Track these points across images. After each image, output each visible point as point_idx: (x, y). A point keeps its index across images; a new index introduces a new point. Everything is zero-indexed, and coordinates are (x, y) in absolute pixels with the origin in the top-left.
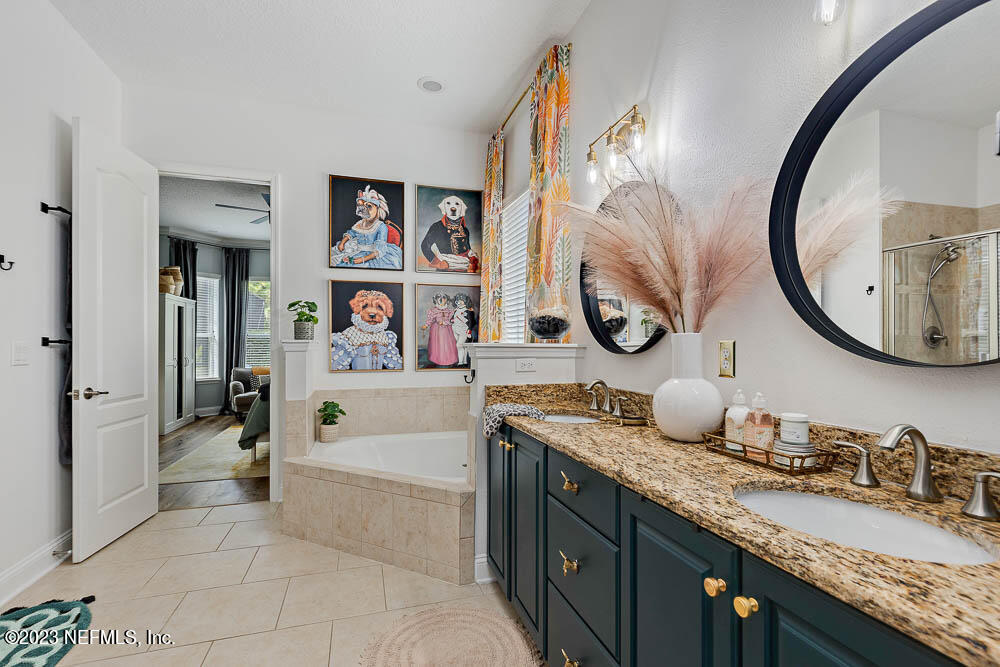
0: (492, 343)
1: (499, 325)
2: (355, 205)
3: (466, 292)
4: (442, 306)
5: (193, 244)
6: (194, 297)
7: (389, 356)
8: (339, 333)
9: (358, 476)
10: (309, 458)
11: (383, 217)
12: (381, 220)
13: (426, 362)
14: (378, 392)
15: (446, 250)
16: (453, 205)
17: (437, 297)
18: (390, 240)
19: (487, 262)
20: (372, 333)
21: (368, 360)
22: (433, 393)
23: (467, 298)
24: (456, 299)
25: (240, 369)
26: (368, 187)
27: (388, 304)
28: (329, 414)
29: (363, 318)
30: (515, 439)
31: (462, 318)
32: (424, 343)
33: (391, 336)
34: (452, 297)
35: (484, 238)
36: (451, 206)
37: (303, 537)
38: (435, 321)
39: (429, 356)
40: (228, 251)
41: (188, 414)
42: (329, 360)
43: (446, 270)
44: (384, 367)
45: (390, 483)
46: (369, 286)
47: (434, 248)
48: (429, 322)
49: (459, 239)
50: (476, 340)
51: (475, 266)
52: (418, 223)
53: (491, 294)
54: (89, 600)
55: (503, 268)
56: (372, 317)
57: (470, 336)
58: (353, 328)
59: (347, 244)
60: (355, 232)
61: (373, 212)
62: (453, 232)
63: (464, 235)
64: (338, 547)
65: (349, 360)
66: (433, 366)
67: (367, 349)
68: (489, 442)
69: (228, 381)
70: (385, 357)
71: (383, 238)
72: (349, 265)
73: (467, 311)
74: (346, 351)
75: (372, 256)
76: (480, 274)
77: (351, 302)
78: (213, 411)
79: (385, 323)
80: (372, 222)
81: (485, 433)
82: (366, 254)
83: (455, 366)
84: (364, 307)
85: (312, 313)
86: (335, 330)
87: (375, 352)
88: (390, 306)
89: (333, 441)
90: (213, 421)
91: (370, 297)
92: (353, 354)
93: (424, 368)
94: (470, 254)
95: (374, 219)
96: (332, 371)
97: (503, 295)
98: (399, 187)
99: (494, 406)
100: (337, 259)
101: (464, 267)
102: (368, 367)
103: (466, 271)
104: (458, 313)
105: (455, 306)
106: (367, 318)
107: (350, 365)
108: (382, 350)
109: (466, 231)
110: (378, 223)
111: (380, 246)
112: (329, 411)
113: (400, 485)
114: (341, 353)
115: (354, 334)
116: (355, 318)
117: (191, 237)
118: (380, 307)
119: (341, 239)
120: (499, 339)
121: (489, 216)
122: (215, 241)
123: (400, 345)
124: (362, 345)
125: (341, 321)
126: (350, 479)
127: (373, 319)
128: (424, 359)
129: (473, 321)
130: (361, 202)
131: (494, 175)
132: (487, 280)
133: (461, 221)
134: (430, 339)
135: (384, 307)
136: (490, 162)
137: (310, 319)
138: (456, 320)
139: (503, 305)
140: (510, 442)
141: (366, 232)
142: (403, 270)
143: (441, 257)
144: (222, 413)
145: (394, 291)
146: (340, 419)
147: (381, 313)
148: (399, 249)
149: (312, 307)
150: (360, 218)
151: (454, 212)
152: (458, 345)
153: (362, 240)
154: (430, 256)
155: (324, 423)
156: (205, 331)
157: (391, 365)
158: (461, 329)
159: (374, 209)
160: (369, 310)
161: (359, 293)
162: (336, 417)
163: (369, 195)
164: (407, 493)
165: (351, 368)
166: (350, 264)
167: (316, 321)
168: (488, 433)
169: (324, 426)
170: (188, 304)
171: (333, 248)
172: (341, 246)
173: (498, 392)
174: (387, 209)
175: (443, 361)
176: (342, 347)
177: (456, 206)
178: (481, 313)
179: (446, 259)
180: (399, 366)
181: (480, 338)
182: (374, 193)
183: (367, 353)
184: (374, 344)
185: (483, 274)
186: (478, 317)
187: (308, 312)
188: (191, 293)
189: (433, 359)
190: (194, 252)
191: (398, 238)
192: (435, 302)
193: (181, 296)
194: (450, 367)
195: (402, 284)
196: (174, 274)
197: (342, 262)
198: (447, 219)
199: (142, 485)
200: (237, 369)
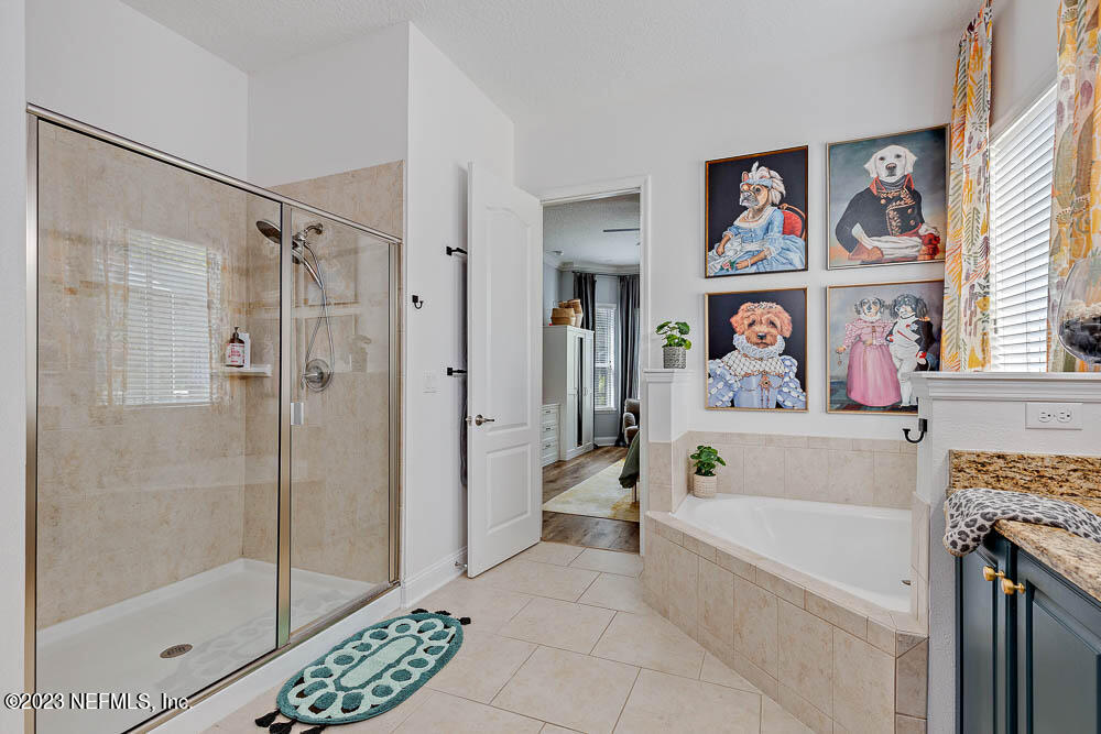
0: (968, 371)
1: (984, 342)
2: (738, 192)
3: (916, 292)
4: (871, 316)
5: (593, 275)
6: (593, 329)
7: (786, 390)
8: (718, 360)
9: (729, 556)
10: (675, 516)
11: (777, 201)
12: (773, 205)
13: (844, 399)
14: (769, 440)
15: (878, 230)
16: (891, 160)
17: (862, 304)
18: (787, 230)
19: (957, 238)
20: (761, 359)
21: (756, 395)
22: (856, 446)
23: (917, 301)
24: (896, 303)
25: (632, 400)
26: (756, 164)
27: (784, 319)
28: (704, 463)
29: (748, 339)
30: (1025, 569)
31: (908, 332)
32: (841, 372)
33: (788, 363)
34: (889, 302)
35: (950, 199)
36: (886, 163)
37: (665, 614)
38: (859, 339)
39: (849, 391)
40: (622, 278)
41: (587, 443)
42: (706, 395)
43: (880, 261)
44: (778, 406)
45: (775, 579)
46: (757, 297)
47: (857, 231)
48: (849, 342)
49: (901, 212)
50: (936, 368)
51: (934, 247)
52: (829, 200)
53: (965, 292)
54: (466, 621)
55: (992, 244)
56: (761, 338)
57: (923, 362)
58: (735, 353)
59: (728, 245)
60: (738, 228)
61: (762, 198)
62: (889, 201)
63: (910, 202)
64: (705, 645)
65: (731, 394)
66: (857, 407)
67: (754, 381)
68: (960, 562)
69: (622, 412)
70: (780, 392)
71: (776, 229)
72: (731, 272)
73: (916, 322)
74: (726, 383)
75: (762, 255)
76: (943, 261)
77: (733, 320)
78: (609, 441)
79: (780, 345)
80: (760, 210)
81: (947, 543)
82: (753, 254)
83: (895, 408)
84: (750, 325)
85: (683, 336)
86: (712, 357)
87: (766, 385)
88: (786, 321)
89: (709, 497)
90: (608, 452)
91: (758, 311)
92: (736, 386)
93: (838, 409)
94: (923, 230)
95: (764, 205)
96: (710, 408)
97: (992, 289)
98: (801, 154)
99: (970, 493)
100: (716, 265)
101: (911, 252)
102: (756, 403)
103: (915, 259)
104: (901, 324)
105: (895, 315)
106: (755, 339)
107: (732, 401)
108: (775, 382)
109: (916, 196)
110: (769, 210)
111: (773, 241)
112: (703, 458)
113: (789, 587)
114: (721, 385)
115: (737, 361)
116: (738, 340)
117: (590, 269)
118: (773, 324)
119: (720, 240)
120: (983, 366)
121: (962, 161)
122: (611, 271)
123: (801, 376)
124: (747, 375)
125: (720, 345)
126: (719, 558)
127: (762, 340)
128: (841, 395)
129: (930, 337)
130: (746, 187)
131: (972, 88)
132: (956, 270)
133: (907, 183)
134: (850, 367)
135: (778, 323)
136: (962, 70)
137: (682, 343)
138: (896, 337)
139: (992, 307)
140: (1012, 575)
141: (752, 225)
142: (806, 269)
143: (868, 242)
144: (617, 444)
145: (792, 301)
146: (718, 469)
147: (773, 331)
148: (801, 242)
149: (684, 328)
150: (745, 208)
151: (891, 169)
152: (899, 376)
153: (746, 237)
154: (850, 244)
155: (699, 472)
156: (603, 361)
157: (788, 403)
158: (906, 349)
159: (764, 192)
160: (756, 328)
161: (742, 307)
162: (714, 466)
163: (757, 175)
164: (800, 602)
165: (733, 406)
166: (732, 270)
167: (689, 346)
168: (954, 544)
169: (697, 477)
170: (588, 335)
171: (710, 253)
172: (721, 250)
173: (981, 465)
174: (782, 189)
175: (872, 400)
176: (722, 377)
177: (895, 161)
178: (945, 324)
179: (877, 244)
180: (800, 405)
181: (943, 363)
182: (764, 171)
183: (754, 385)
184: (764, 373)
185: (949, 261)
186: (940, 330)
187: (678, 335)
188: (591, 324)
189: (856, 396)
190: (593, 283)
191: (800, 225)
192: (859, 313)
193: (582, 327)
194: (885, 409)
195: (805, 290)
196: (575, 306)
197: (722, 269)
198: (879, 182)
199: (526, 512)
200: (630, 400)
